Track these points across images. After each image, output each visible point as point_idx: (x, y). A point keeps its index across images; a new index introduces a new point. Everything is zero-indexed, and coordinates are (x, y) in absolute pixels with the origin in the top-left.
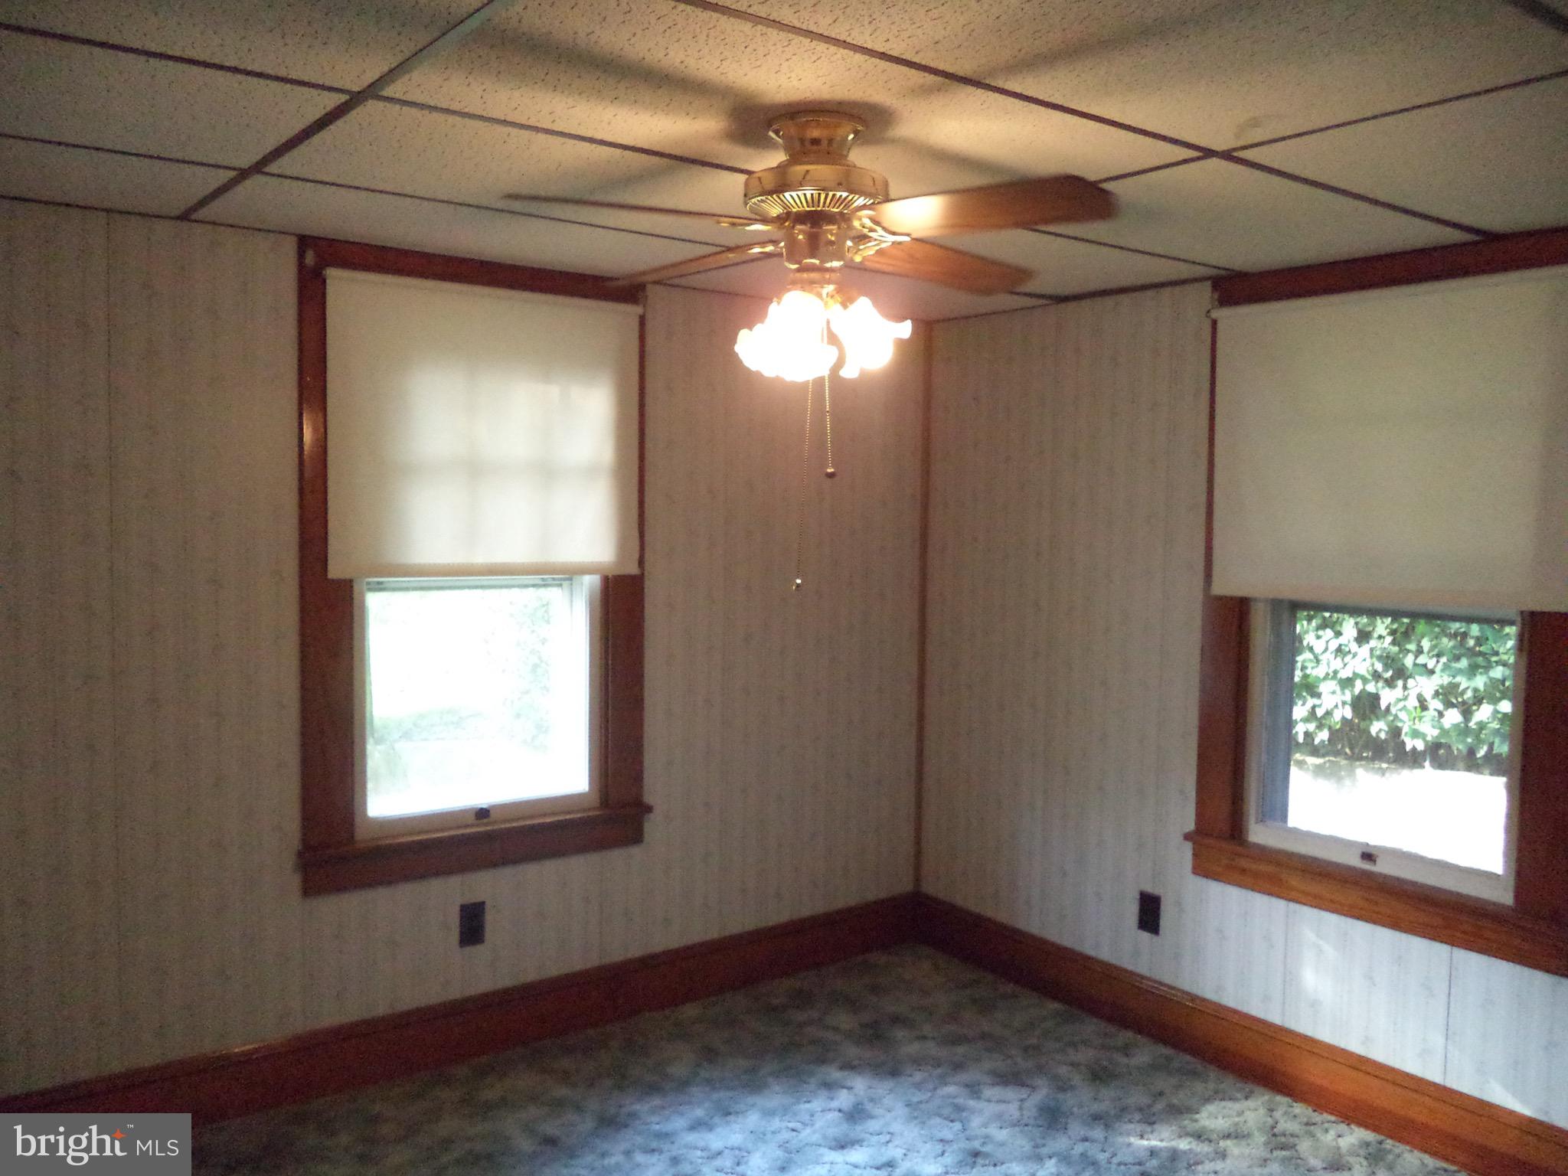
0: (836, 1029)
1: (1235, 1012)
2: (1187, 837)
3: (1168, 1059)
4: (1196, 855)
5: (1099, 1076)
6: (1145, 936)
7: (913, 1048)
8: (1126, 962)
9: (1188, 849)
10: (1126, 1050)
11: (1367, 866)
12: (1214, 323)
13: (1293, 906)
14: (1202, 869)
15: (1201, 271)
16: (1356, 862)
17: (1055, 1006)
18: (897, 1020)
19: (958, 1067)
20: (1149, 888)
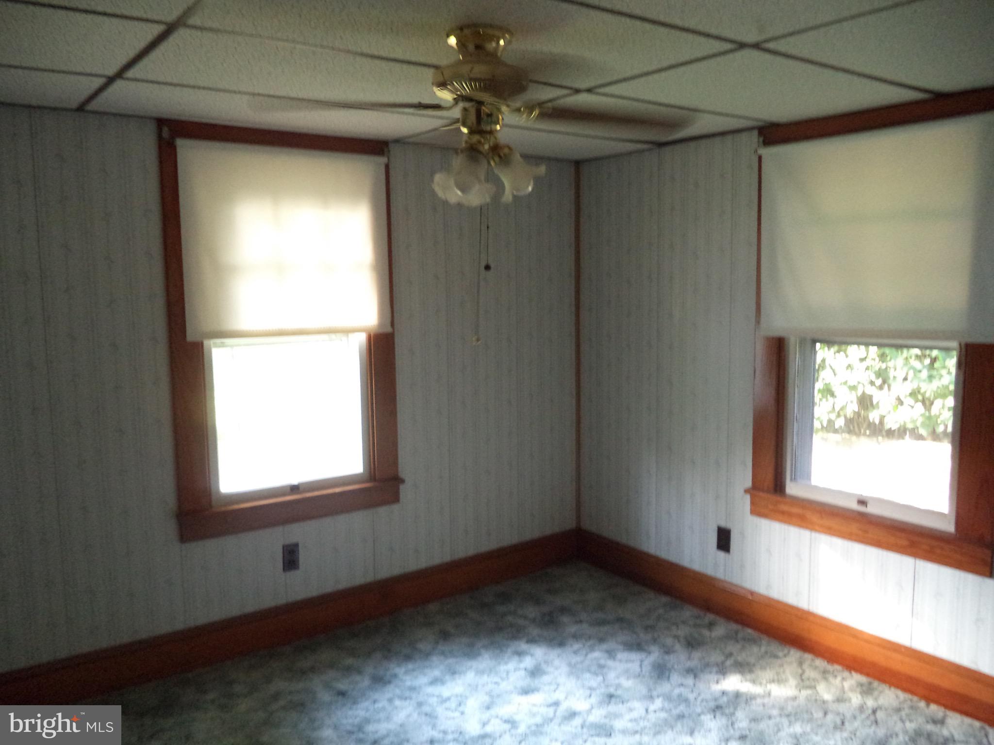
0: (525, 618)
1: (778, 602)
2: (747, 491)
3: (737, 633)
4: (753, 503)
5: (692, 644)
6: (721, 554)
7: (573, 629)
8: (710, 571)
9: (748, 498)
10: (711, 625)
11: (862, 509)
12: (760, 158)
13: (815, 535)
14: (757, 510)
15: (750, 124)
16: (854, 506)
17: (664, 599)
18: (563, 610)
19: (602, 640)
20: (723, 524)
